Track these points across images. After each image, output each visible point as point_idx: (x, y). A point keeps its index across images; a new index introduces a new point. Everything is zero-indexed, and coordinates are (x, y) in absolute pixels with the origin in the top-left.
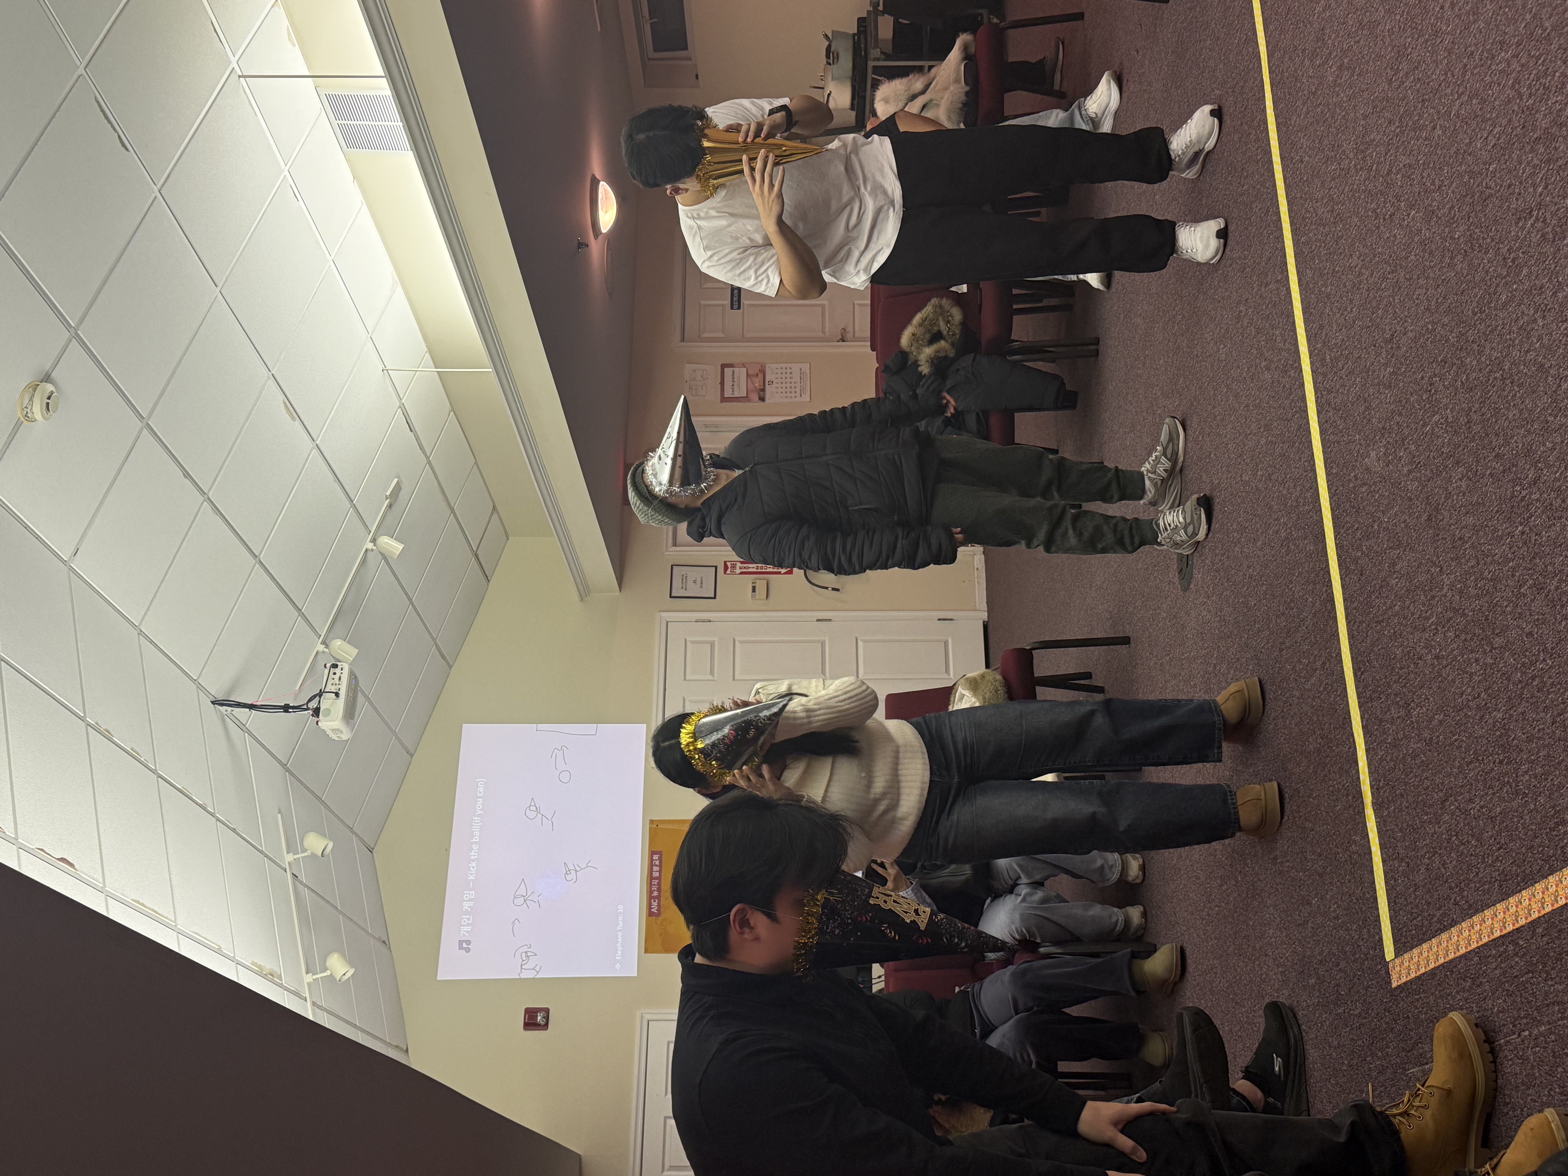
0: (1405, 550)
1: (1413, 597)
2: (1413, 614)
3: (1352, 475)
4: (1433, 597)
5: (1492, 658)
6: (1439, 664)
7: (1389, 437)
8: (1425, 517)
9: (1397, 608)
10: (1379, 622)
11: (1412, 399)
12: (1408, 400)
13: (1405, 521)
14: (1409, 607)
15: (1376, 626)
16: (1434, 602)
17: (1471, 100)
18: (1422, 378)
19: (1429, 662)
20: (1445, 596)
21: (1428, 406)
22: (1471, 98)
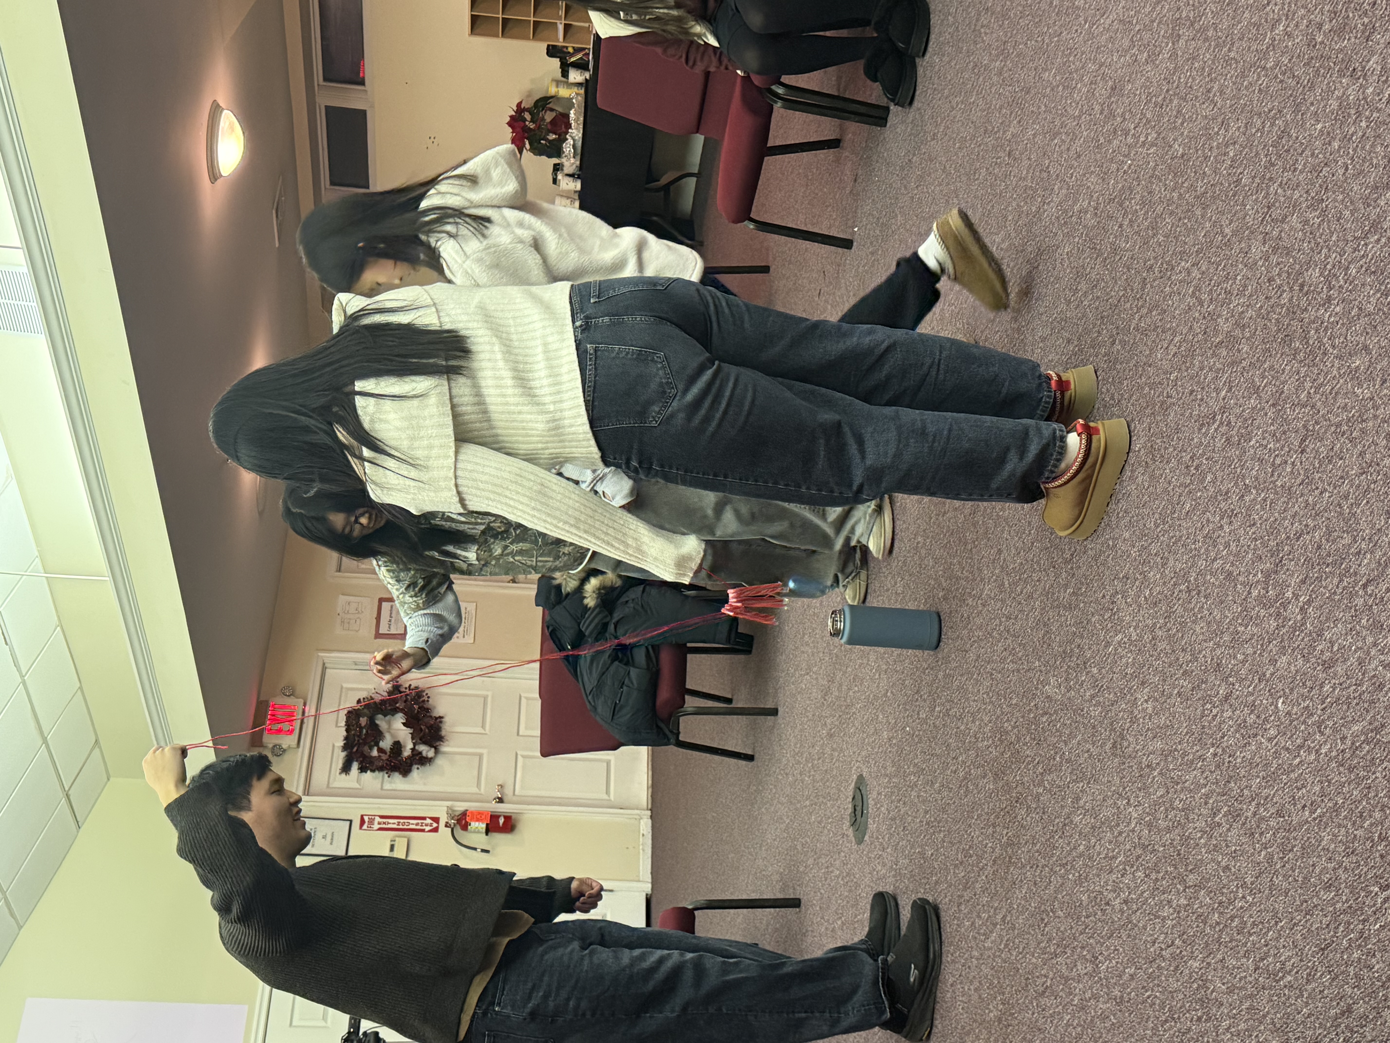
0: (1089, 783)
1: (1098, 835)
2: (1099, 854)
3: (1032, 704)
4: (1120, 833)
5: (1186, 898)
6: (1128, 909)
7: (1070, 661)
8: (1109, 745)
9: (1082, 847)
10: (1063, 865)
11: (1093, 620)
12: (1089, 621)
13: (1088, 751)
14: (1094, 846)
15: (1060, 870)
16: (1121, 839)
17: (1151, 312)
18: (1104, 596)
19: (1117, 907)
20: (1133, 831)
21: (1109, 625)
22: (1150, 311)
